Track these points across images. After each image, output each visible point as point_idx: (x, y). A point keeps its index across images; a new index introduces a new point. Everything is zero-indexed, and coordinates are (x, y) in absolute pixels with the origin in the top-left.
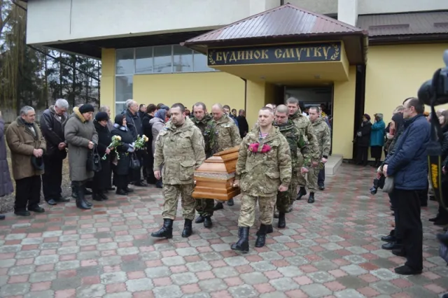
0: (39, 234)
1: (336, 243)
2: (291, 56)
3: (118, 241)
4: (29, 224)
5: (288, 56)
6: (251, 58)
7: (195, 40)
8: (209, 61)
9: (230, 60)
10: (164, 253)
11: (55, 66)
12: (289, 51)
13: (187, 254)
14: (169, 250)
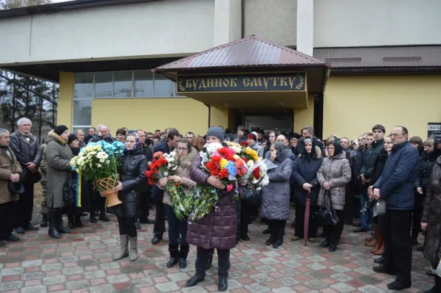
0: (17, 264)
1: (319, 263)
2: (259, 84)
3: (104, 268)
4: (5, 254)
5: (256, 85)
6: (220, 86)
7: (166, 67)
8: (178, 87)
9: (200, 87)
10: (156, 280)
11: (8, 88)
12: (257, 80)
13: (180, 280)
14: (161, 276)
